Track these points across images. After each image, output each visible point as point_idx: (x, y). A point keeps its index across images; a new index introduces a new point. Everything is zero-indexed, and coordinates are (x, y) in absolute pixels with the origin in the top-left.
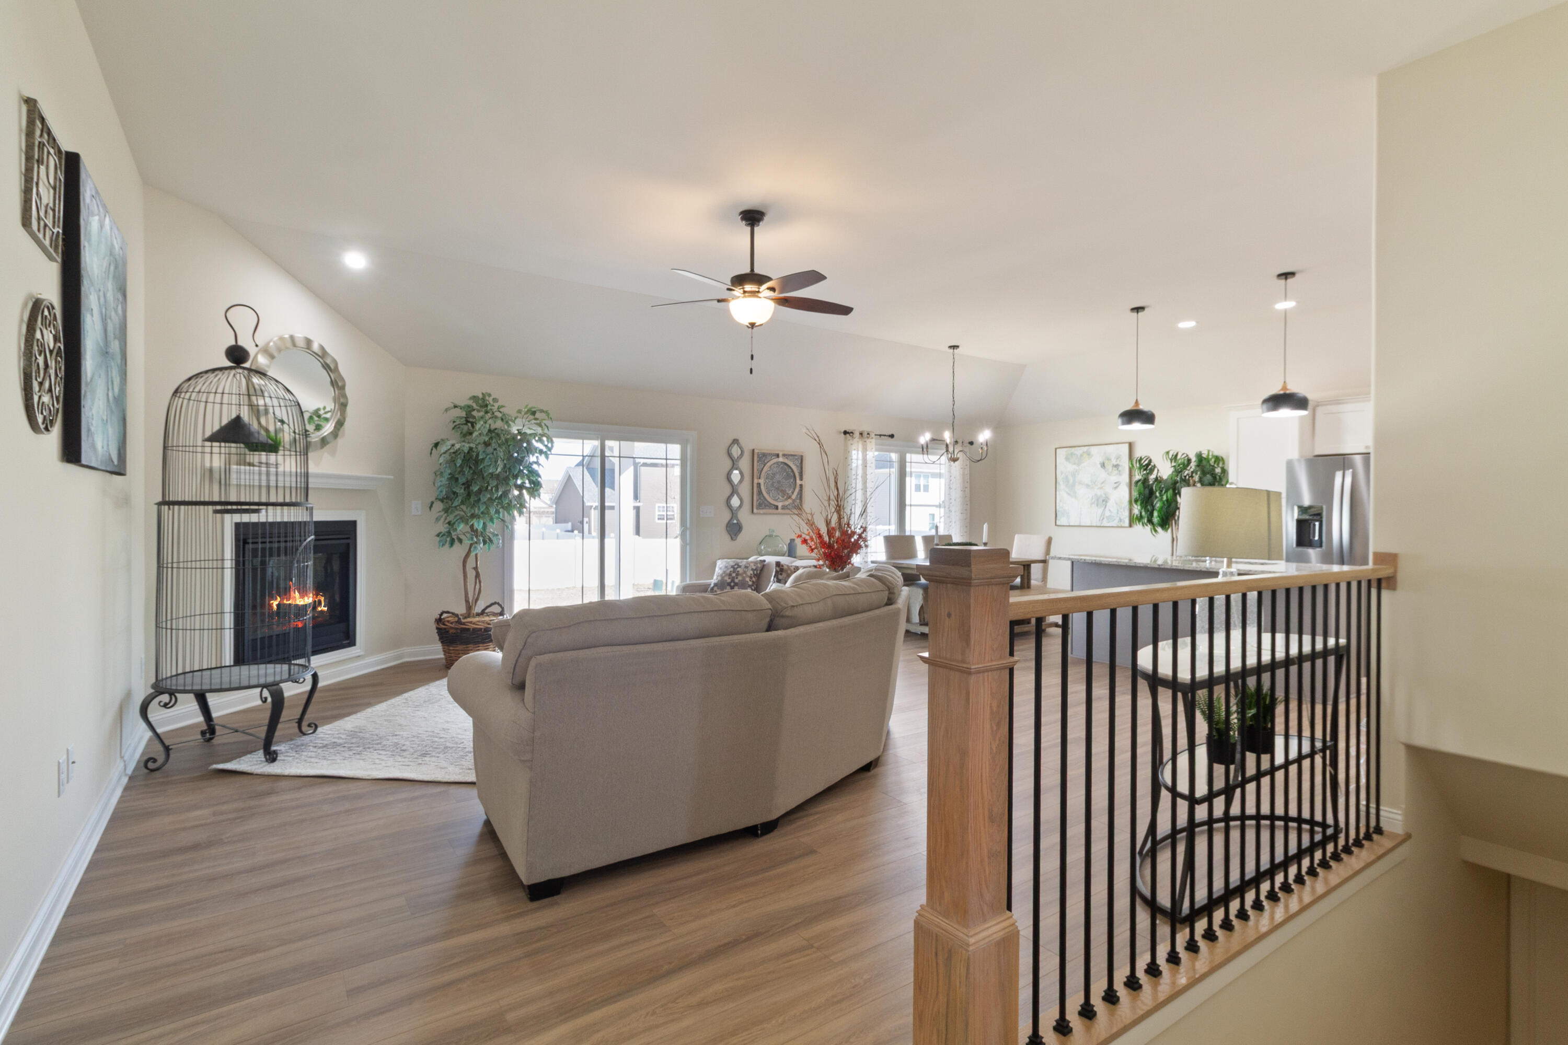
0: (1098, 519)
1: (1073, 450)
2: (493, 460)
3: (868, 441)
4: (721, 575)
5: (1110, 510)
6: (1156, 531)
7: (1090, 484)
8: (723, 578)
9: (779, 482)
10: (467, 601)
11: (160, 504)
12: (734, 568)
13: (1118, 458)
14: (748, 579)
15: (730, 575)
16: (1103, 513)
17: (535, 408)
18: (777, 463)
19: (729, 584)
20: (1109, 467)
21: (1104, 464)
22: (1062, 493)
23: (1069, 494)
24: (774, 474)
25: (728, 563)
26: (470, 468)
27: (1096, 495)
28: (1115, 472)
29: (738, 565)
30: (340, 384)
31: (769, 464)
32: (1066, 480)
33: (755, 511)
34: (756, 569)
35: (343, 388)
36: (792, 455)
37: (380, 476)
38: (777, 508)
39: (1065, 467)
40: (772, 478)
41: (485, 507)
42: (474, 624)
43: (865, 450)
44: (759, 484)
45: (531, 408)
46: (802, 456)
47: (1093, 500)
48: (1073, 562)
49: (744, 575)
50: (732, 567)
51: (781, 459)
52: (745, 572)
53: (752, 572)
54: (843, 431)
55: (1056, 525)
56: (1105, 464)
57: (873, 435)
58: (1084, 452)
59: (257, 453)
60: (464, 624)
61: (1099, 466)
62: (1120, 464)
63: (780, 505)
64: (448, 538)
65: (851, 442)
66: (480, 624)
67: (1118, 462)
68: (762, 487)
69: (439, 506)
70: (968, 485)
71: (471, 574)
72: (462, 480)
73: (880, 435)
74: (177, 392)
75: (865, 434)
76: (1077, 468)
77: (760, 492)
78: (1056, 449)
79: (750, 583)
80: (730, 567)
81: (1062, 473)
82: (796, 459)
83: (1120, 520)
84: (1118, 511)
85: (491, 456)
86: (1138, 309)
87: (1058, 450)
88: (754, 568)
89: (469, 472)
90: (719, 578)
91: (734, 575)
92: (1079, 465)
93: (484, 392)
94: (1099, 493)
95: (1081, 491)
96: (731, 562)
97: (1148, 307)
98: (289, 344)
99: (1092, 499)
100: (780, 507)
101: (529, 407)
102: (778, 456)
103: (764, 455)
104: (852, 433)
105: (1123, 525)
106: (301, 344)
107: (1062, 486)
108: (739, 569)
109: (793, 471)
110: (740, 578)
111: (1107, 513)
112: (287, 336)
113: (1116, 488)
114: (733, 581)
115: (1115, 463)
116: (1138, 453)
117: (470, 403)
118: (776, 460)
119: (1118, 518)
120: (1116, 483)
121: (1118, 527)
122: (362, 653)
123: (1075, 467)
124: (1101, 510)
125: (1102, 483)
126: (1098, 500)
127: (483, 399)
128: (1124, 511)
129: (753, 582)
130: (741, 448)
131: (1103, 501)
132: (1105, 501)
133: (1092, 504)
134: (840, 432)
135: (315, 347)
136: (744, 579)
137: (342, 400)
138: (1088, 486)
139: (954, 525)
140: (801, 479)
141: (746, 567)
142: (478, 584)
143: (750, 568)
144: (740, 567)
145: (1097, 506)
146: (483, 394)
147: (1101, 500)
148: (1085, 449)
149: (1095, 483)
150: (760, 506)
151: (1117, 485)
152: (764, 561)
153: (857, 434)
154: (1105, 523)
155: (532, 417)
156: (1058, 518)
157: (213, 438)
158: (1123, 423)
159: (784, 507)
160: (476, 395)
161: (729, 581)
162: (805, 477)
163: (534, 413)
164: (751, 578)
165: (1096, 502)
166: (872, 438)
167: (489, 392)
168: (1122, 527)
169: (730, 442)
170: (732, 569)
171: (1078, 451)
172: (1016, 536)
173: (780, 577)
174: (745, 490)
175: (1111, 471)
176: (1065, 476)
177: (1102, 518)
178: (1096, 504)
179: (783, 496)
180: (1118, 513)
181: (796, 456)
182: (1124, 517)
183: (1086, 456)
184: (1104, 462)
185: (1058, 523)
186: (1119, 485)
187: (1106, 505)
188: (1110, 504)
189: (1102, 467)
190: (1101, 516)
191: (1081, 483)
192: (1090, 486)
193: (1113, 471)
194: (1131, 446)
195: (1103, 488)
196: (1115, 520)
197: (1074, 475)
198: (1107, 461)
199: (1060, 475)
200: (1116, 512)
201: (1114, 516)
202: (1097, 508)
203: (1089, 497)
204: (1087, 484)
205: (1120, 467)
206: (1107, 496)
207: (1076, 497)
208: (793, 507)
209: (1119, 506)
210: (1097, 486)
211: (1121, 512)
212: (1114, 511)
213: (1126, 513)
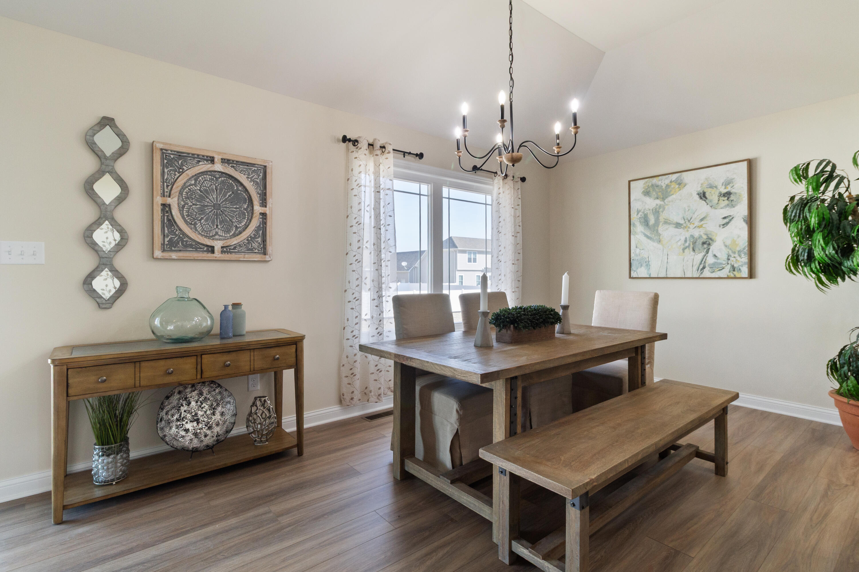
0: (695, 268)
1: (655, 181)
3: (382, 156)
5: (715, 256)
7: (682, 222)
9: (216, 206)
13: (728, 183)
16: (703, 261)
18: (208, 172)
20: (713, 196)
21: (704, 193)
22: (639, 236)
23: (649, 237)
24: (206, 192)
27: (692, 236)
28: (724, 202)
31: (191, 173)
32: (645, 221)
33: (158, 253)
36: (243, 163)
38: (212, 249)
39: (643, 203)
40: (201, 198)
43: (378, 169)
44: (166, 208)
46: (265, 169)
47: (687, 244)
51: (218, 167)
54: (341, 137)
55: (630, 277)
56: (707, 195)
57: (389, 150)
58: (671, 182)
61: (697, 198)
62: (733, 191)
63: (218, 245)
65: (355, 154)
67: (729, 189)
68: (175, 212)
70: (520, 229)
73: (404, 153)
75: (377, 146)
76: (662, 203)
77: (169, 220)
81: (638, 212)
82: (254, 171)
83: (734, 269)
84: (728, 256)
87: (631, 182)
92: (663, 199)
94: (696, 233)
95: (666, 233)
99: (686, 241)
100: (217, 248)
102: (212, 160)
103: (180, 155)
104: (356, 141)
105: (738, 275)
107: (639, 228)
109: (246, 190)
111: (710, 260)
113: (725, 225)
115: (724, 191)
118: (207, 167)
119: (729, 266)
120: (725, 218)
121: (728, 278)
123: (658, 202)
124: (699, 257)
125: (702, 220)
126: (694, 243)
128: (740, 256)
130: (120, 135)
131: (704, 243)
132: (707, 243)
133: (684, 250)
138: (678, 225)
139: (503, 278)
140: (264, 203)
145: (694, 250)
147: (699, 243)
148: (674, 177)
149: (689, 221)
150: (169, 245)
151: (727, 220)
153: (364, 145)
154: (707, 273)
156: (633, 268)
159: (228, 250)
162: (269, 201)
165: (692, 246)
166: (389, 153)
168: (735, 278)
169: (92, 121)
171: (664, 182)
172: (597, 293)
175: (717, 202)
176: (643, 215)
177: (701, 267)
178: (691, 249)
179: (228, 231)
180: (729, 259)
181: (253, 165)
182: (740, 264)
183: (674, 185)
184: (705, 191)
185: (633, 275)
186: (730, 220)
187: (709, 249)
188: (715, 248)
189: (701, 198)
190: (701, 264)
191: (667, 222)
192: (682, 224)
193: (721, 201)
194: (751, 164)
195: (704, 226)
196: (723, 268)
197: (656, 212)
198: (710, 190)
199: (636, 214)
200: (725, 257)
201: (721, 264)
202: (692, 253)
203: (680, 239)
204: (677, 223)
205: (732, 197)
206: (710, 236)
207: (659, 241)
208: (251, 250)
209: (730, 249)
210: (693, 224)
211: (735, 257)
212: (722, 256)
213: (745, 259)
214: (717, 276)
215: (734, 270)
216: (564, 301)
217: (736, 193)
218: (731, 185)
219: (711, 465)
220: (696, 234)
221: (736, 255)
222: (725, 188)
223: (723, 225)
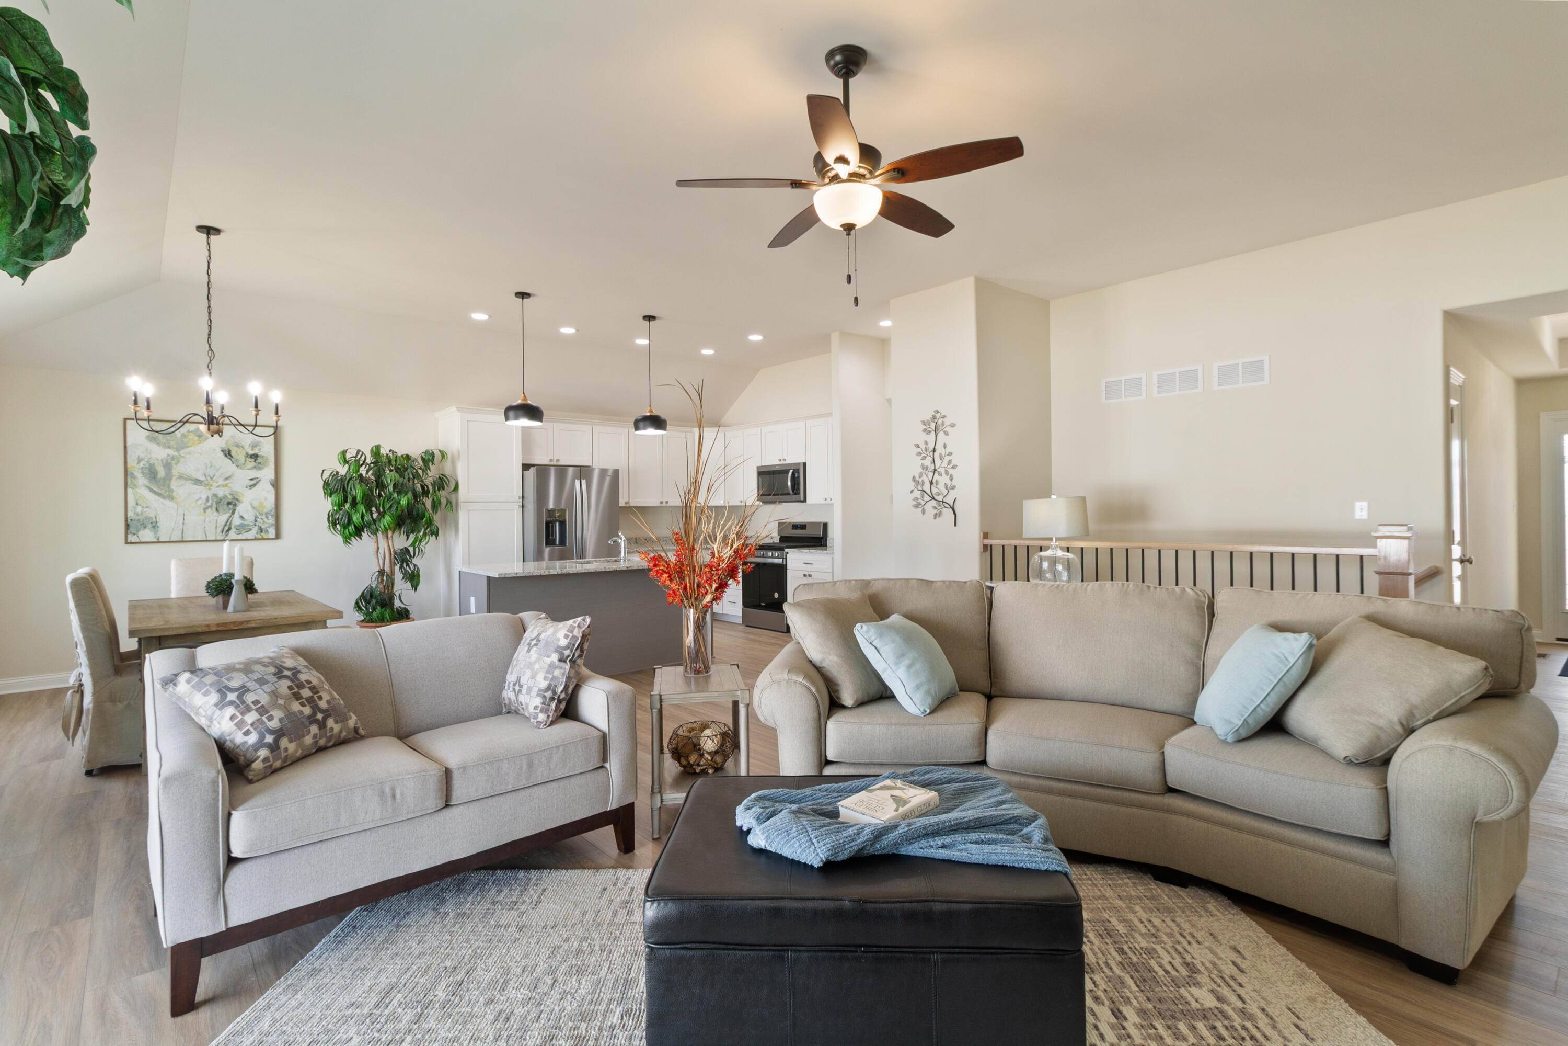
0: (219, 530)
5: (242, 517)
7: (202, 478)
13: (256, 444)
16: (228, 522)
20: (239, 456)
21: (229, 452)
22: (140, 491)
23: (155, 493)
27: (215, 495)
28: (251, 463)
32: (151, 473)
39: (147, 450)
47: (209, 504)
48: (488, 581)
55: (127, 543)
56: (233, 453)
58: (188, 432)
61: (220, 454)
62: (260, 454)
67: (256, 451)
76: (176, 454)
81: (139, 461)
83: (261, 530)
84: (256, 518)
87: (127, 422)
92: (178, 450)
95: (181, 490)
99: (207, 500)
105: (265, 537)
107: (140, 480)
111: (236, 521)
113: (252, 486)
115: (252, 452)
119: (256, 528)
120: (252, 479)
121: (256, 539)
123: (171, 452)
124: (223, 518)
125: (227, 479)
126: (217, 502)
128: (267, 517)
131: (229, 504)
132: (232, 504)
133: (205, 510)
138: (197, 482)
145: (217, 510)
147: (224, 502)
149: (211, 479)
151: (254, 483)
154: (232, 535)
156: (131, 530)
165: (214, 506)
168: (263, 539)
175: (244, 462)
176: (147, 466)
177: (226, 528)
178: (214, 509)
180: (256, 521)
182: (267, 526)
183: (191, 436)
184: (231, 449)
185: (132, 538)
186: (258, 482)
187: (235, 510)
188: (242, 509)
189: (226, 456)
190: (226, 525)
191: (182, 477)
192: (202, 481)
193: (248, 462)
194: (276, 431)
195: (229, 485)
196: (251, 530)
197: (168, 466)
198: (236, 449)
199: (136, 462)
200: (253, 519)
201: (249, 525)
202: (216, 513)
203: (200, 498)
204: (197, 479)
205: (259, 460)
206: (236, 497)
207: (171, 498)
209: (258, 511)
210: (217, 482)
211: (262, 519)
212: (249, 517)
213: (272, 521)
214: (244, 538)
215: (262, 532)
217: (263, 457)
218: (258, 448)
220: (221, 493)
221: (264, 517)
222: (252, 450)
223: (250, 486)
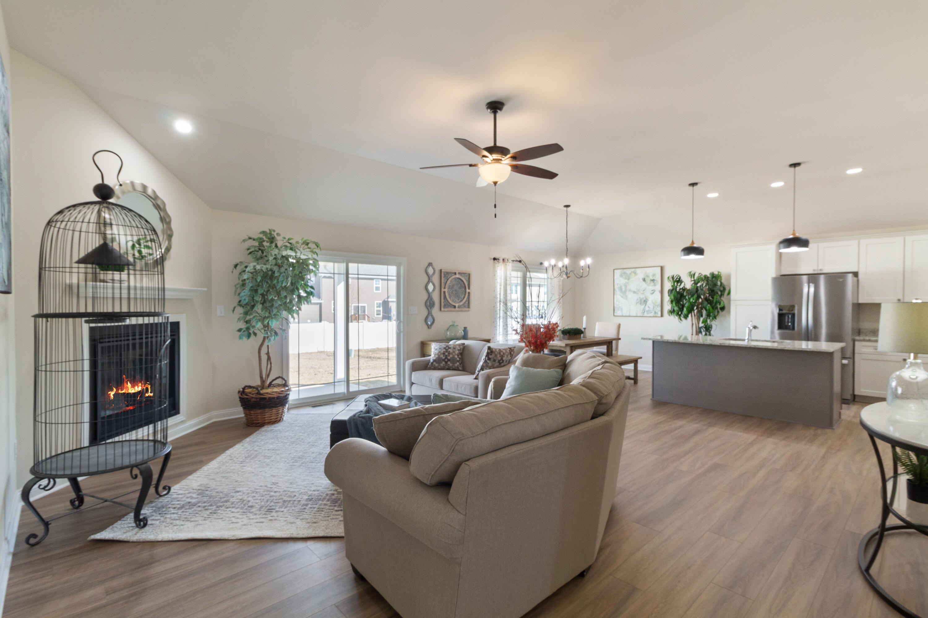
0: (641, 312)
1: (625, 270)
2: (285, 277)
3: (508, 264)
4: (438, 354)
5: (649, 307)
6: (681, 319)
7: (636, 291)
8: (439, 356)
9: (456, 291)
10: (261, 377)
11: (36, 316)
12: (446, 349)
13: (654, 275)
14: (456, 357)
15: (444, 354)
16: (644, 309)
17: (308, 240)
18: (455, 278)
19: (444, 360)
20: (648, 280)
22: (618, 296)
23: (622, 297)
24: (453, 285)
25: (441, 346)
26: (267, 282)
27: (640, 298)
28: (652, 284)
29: (448, 347)
30: (167, 220)
31: (450, 279)
32: (621, 289)
33: (442, 309)
34: (460, 350)
35: (169, 223)
36: (464, 273)
37: (195, 289)
38: (455, 307)
39: (620, 281)
40: (452, 288)
41: (276, 310)
42: (270, 394)
43: (506, 269)
44: (444, 292)
45: (306, 240)
46: (469, 274)
47: (638, 301)
48: (653, 342)
49: (454, 354)
50: (445, 348)
51: (457, 276)
52: (454, 352)
53: (458, 352)
54: (493, 258)
55: (614, 315)
56: (646, 279)
57: (510, 261)
58: (632, 272)
59: (111, 272)
60: (262, 394)
61: (642, 280)
62: (655, 279)
63: (457, 305)
64: (247, 332)
65: (497, 264)
66: (273, 394)
67: (654, 278)
68: (447, 294)
69: (240, 310)
70: (561, 292)
71: (264, 358)
72: (260, 291)
73: (514, 261)
74: (49, 223)
75: (506, 260)
76: (628, 281)
77: (445, 297)
78: (614, 270)
79: (458, 359)
80: (443, 348)
81: (618, 284)
82: (466, 276)
83: (655, 313)
84: (654, 307)
85: (284, 274)
86: (693, 185)
88: (459, 348)
89: (266, 286)
90: (437, 356)
91: (447, 354)
92: (629, 279)
93: (270, 229)
94: (642, 296)
95: (630, 295)
96: (443, 345)
97: (700, 183)
98: (130, 189)
99: (637, 299)
100: (457, 306)
101: (304, 240)
102: (455, 274)
103: (448, 273)
104: (498, 259)
106: (139, 188)
107: (618, 292)
108: (449, 350)
109: (464, 283)
110: (451, 356)
111: (647, 309)
112: (128, 182)
113: (653, 293)
114: (446, 358)
115: (652, 279)
116: (668, 273)
117: (261, 236)
118: (454, 277)
121: (654, 317)
122: (184, 419)
123: (626, 281)
124: (643, 307)
125: (644, 290)
126: (641, 301)
127: (270, 234)
128: (658, 307)
129: (460, 358)
130: (433, 269)
131: (644, 301)
132: (645, 301)
133: (637, 303)
134: (491, 259)
135: (150, 192)
136: (453, 357)
137: (169, 232)
138: (634, 292)
140: (469, 289)
141: (454, 348)
142: (269, 365)
143: (457, 349)
144: (450, 348)
145: (641, 304)
146: (270, 230)
147: (643, 301)
148: (633, 270)
149: (639, 291)
150: (445, 306)
151: (653, 292)
152: (464, 344)
153: (501, 260)
154: (646, 314)
155: (306, 247)
156: (615, 311)
157: (80, 262)
158: (685, 255)
159: (459, 307)
160: (264, 230)
161: (444, 358)
162: (471, 287)
163: (307, 244)
164: (458, 355)
166: (510, 263)
167: (274, 228)
168: (656, 317)
169: (427, 264)
170: (445, 350)
171: (628, 271)
172: (597, 323)
173: (490, 356)
174: (436, 297)
175: (649, 283)
176: (620, 286)
177: (643, 312)
178: (639, 303)
179: (459, 300)
180: (654, 309)
181: (466, 273)
182: (658, 311)
183: (633, 274)
185: (615, 314)
187: (646, 304)
188: (649, 303)
191: (630, 290)
194: (662, 268)
195: (644, 293)
196: (652, 312)
197: (626, 285)
198: (647, 277)
201: (651, 310)
203: (635, 299)
205: (655, 282)
206: (647, 298)
207: (626, 299)
208: (465, 306)
209: (654, 304)
211: (656, 308)
212: (651, 307)
213: (659, 309)
214: (649, 316)
216: (584, 326)
219: (632, 381)
222: (652, 277)
